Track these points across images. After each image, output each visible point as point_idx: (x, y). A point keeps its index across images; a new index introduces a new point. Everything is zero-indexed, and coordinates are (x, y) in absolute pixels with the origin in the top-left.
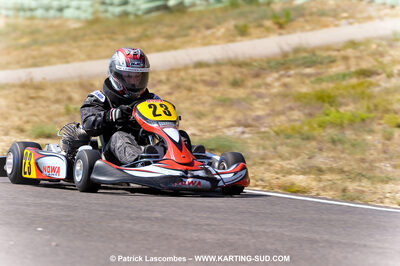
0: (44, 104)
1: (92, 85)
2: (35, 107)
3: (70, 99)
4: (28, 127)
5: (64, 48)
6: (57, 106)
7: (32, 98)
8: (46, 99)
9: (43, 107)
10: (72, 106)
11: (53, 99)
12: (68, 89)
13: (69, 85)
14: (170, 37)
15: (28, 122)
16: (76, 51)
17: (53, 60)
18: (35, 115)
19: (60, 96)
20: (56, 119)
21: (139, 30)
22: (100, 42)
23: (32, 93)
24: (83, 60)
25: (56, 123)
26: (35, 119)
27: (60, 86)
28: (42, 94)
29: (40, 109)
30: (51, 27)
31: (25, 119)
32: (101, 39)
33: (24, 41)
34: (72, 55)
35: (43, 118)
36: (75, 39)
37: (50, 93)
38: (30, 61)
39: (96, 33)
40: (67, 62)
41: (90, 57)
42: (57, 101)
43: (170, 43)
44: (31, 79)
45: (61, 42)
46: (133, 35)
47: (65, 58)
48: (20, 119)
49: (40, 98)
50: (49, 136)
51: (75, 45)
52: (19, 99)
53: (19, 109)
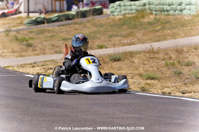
0: (158, 61)
1: (182, 50)
2: (153, 62)
3: (170, 58)
5: (174, 31)
6: (163, 62)
8: (158, 59)
9: (157, 63)
10: (169, 62)
11: (162, 58)
12: (170, 53)
13: (171, 51)
24: (184, 37)
25: (160, 71)
27: (166, 51)
28: (157, 56)
30: (176, 19)
31: (146, 69)
33: (158, 28)
34: (179, 34)
37: (161, 56)
40: (175, 39)
41: (186, 36)
42: (163, 60)
44: (153, 48)
45: (175, 28)
47: (174, 36)
48: (144, 69)
49: (156, 58)
50: (153, 79)
51: (181, 29)
52: (145, 59)
53: (144, 64)
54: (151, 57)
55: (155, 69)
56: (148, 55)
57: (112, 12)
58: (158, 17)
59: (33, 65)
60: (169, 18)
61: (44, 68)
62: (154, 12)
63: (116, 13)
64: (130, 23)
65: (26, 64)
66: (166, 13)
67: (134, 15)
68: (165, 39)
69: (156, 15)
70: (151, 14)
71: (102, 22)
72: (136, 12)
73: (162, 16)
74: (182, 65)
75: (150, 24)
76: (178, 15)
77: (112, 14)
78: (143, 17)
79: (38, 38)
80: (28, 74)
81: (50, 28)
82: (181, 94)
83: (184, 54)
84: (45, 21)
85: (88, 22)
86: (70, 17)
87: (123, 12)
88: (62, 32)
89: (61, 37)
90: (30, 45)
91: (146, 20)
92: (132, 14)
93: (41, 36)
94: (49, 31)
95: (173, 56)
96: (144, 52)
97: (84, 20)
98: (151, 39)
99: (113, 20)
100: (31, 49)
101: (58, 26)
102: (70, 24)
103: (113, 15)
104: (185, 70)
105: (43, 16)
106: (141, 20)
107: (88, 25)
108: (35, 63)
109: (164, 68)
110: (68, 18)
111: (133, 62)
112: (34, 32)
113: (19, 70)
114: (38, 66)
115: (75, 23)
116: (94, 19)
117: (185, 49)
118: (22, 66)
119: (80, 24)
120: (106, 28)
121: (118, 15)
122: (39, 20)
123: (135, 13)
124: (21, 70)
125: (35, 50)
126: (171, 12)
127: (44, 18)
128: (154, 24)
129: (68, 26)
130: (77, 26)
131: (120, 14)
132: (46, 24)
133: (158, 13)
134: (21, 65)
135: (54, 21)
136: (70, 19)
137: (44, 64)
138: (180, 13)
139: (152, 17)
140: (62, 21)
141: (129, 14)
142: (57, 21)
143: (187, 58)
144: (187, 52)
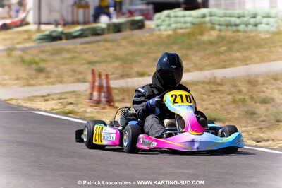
0: (221, 96)
1: (257, 81)
2: (215, 98)
3: (240, 92)
5: (246, 54)
6: (229, 97)
7: (213, 92)
8: (222, 92)
9: (220, 98)
10: (238, 97)
11: (228, 92)
12: (240, 84)
13: (241, 81)
15: (206, 109)
16: (254, 56)
17: (238, 63)
18: (213, 104)
19: (233, 90)
20: (226, 107)
22: (273, 49)
24: (258, 63)
25: (225, 110)
27: (233, 82)
28: (221, 88)
29: (218, 99)
30: (248, 37)
31: (205, 107)
33: (223, 49)
34: (251, 58)
36: (258, 46)
37: (226, 88)
40: (247, 65)
41: (263, 61)
42: (230, 94)
44: (215, 78)
45: (246, 49)
47: (245, 61)
48: (202, 107)
49: (219, 91)
51: (256, 51)
52: (204, 92)
53: (202, 100)
54: (213, 90)
55: (218, 106)
56: (207, 87)
57: (158, 26)
58: (223, 34)
59: (46, 98)
60: (239, 36)
61: (61, 103)
62: (217, 27)
63: (163, 28)
64: (183, 42)
65: (36, 97)
66: (234, 28)
67: (188, 30)
68: (233, 65)
69: (220, 30)
70: (213, 29)
71: (143, 39)
72: (192, 26)
73: (229, 33)
74: (256, 103)
75: (211, 43)
76: (251, 31)
77: (157, 29)
78: (201, 33)
79: (53, 61)
80: (38, 110)
81: (71, 47)
82: (254, 143)
83: (259, 86)
84: (63, 37)
85: (124, 38)
86: (99, 32)
87: (173, 26)
88: (87, 52)
89: (85, 59)
90: (41, 70)
91: (205, 38)
92: (186, 28)
93: (57, 57)
94: (68, 51)
95: (244, 90)
96: (203, 82)
97: (118, 36)
98: (213, 65)
99: (160, 37)
100: (43, 75)
101: (82, 44)
102: (98, 41)
103: (160, 30)
104: (261, 109)
105: (60, 29)
106: (199, 37)
107: (124, 43)
108: (49, 95)
109: (231, 106)
110: (96, 33)
112: (48, 51)
113: (25, 105)
114: (53, 100)
115: (106, 41)
116: (132, 35)
117: (261, 80)
118: (30, 99)
119: (113, 41)
120: (149, 48)
121: (166, 30)
122: (54, 34)
123: (190, 28)
124: (29, 105)
125: (49, 77)
126: (242, 27)
127: (62, 33)
128: (217, 43)
129: (94, 45)
130: (108, 45)
131: (169, 28)
132: (64, 41)
133: (224, 28)
134: (29, 97)
135: (75, 37)
136: (97, 34)
137: (61, 96)
138: (254, 28)
139: (214, 33)
140: (87, 36)
141: (181, 28)
142: (80, 36)
143: (264, 92)
144: (264, 84)
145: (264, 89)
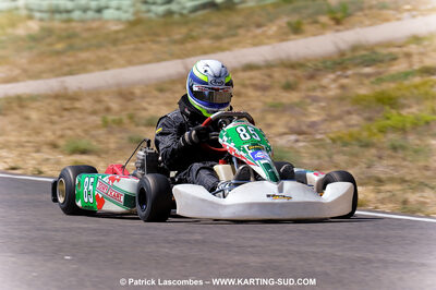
0: (79, 116)
1: (132, 93)
2: (70, 120)
3: (108, 110)
4: (61, 142)
5: (102, 53)
6: (94, 118)
7: (66, 109)
8: (81, 110)
9: (79, 119)
10: (110, 117)
11: (89, 110)
12: (106, 98)
13: (107, 94)
14: (218, 38)
15: (62, 136)
16: (114, 56)
17: (91, 67)
18: (70, 129)
19: (98, 107)
20: (93, 132)
21: (184, 30)
22: (141, 45)
23: (67, 104)
24: (123, 66)
25: (93, 137)
26: (69, 132)
27: (96, 95)
28: (77, 105)
29: (75, 121)
30: (90, 29)
31: (59, 133)
32: (143, 42)
33: (59, 46)
34: (111, 60)
35: (79, 131)
36: (115, 42)
37: (86, 104)
38: (66, 69)
39: (137, 36)
40: (106, 69)
41: (130, 63)
42: (94, 113)
43: (217, 44)
44: (66, 89)
45: (99, 46)
46: (177, 37)
47: (103, 64)
48: (54, 133)
49: (75, 108)
50: (84, 152)
51: (114, 49)
52: (52, 111)
53: (52, 123)
54: (67, 106)
56: (57, 103)
60: (74, 28)
62: (37, 15)
66: (65, 16)
68: (85, 70)
69: (42, 20)
70: (31, 18)
73: (56, 24)
74: (137, 125)
75: (34, 39)
76: (93, 20)
78: (14, 25)
83: (137, 101)
91: (20, 31)
95: (115, 106)
96: (47, 96)
98: (52, 71)
106: (10, 30)
109: (100, 132)
111: (27, 118)
117: (137, 91)
126: (77, 15)
138: (97, 15)
139: (33, 25)
143: (145, 109)
144: (143, 97)
145: (145, 105)
